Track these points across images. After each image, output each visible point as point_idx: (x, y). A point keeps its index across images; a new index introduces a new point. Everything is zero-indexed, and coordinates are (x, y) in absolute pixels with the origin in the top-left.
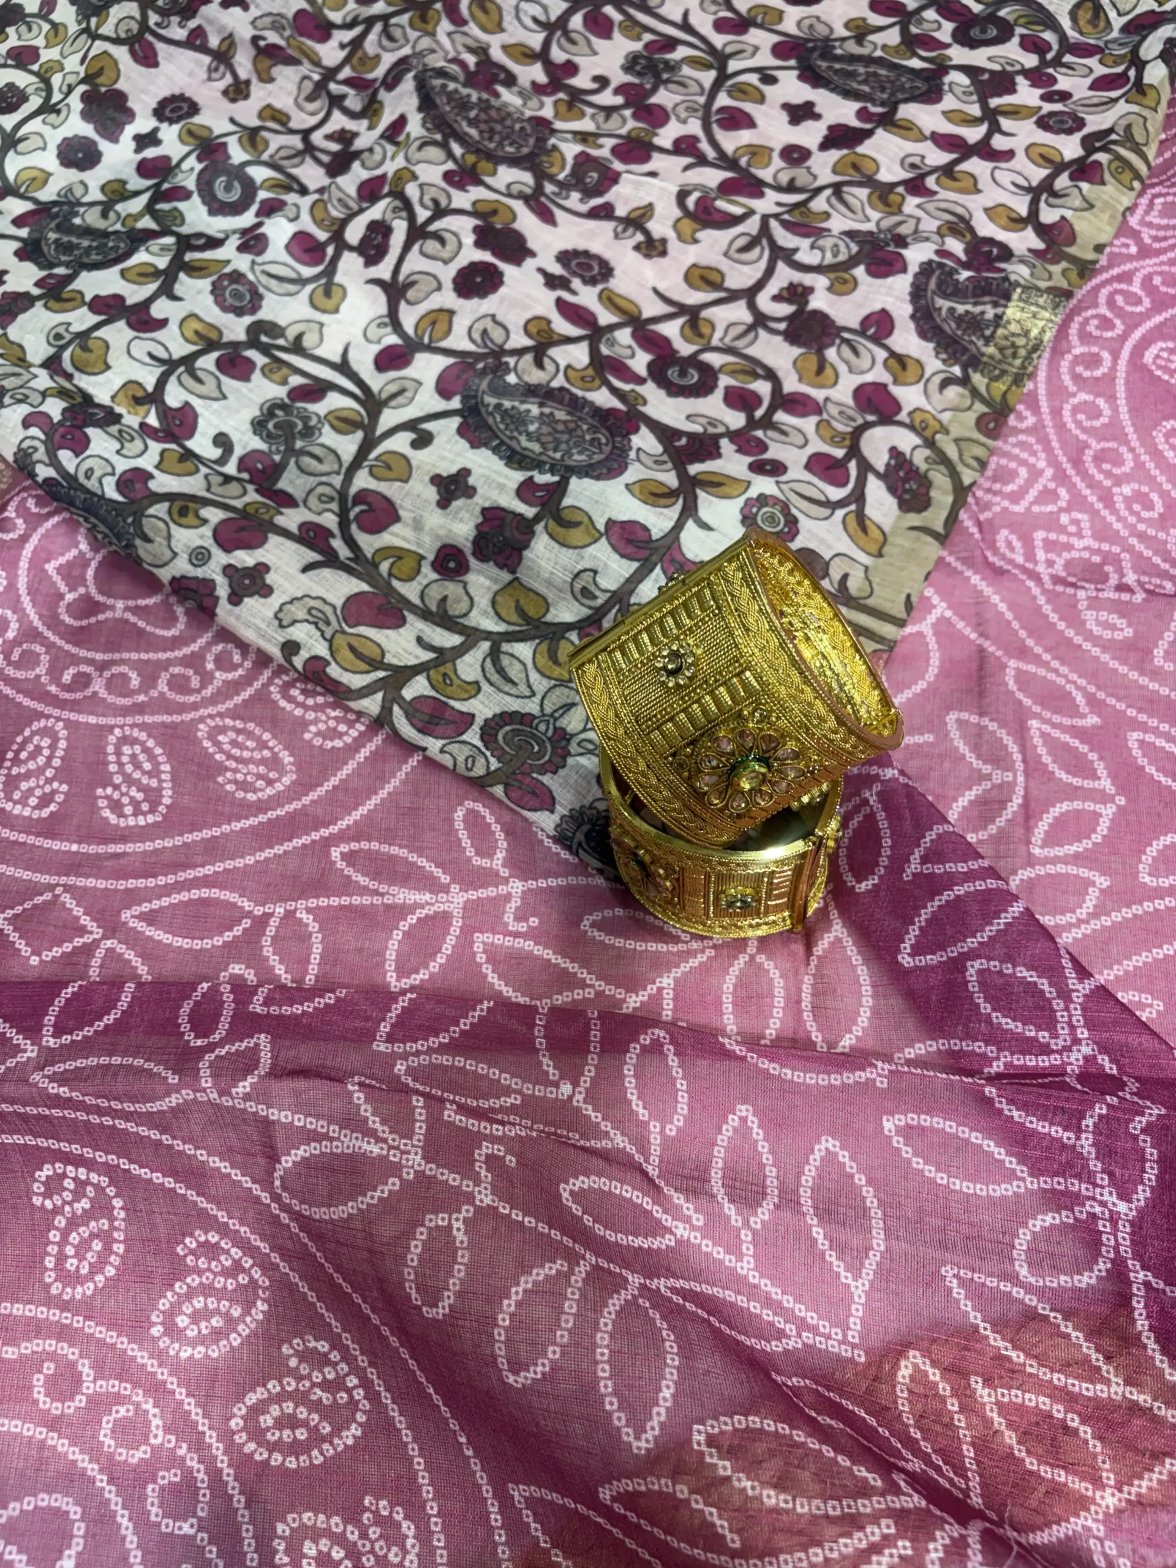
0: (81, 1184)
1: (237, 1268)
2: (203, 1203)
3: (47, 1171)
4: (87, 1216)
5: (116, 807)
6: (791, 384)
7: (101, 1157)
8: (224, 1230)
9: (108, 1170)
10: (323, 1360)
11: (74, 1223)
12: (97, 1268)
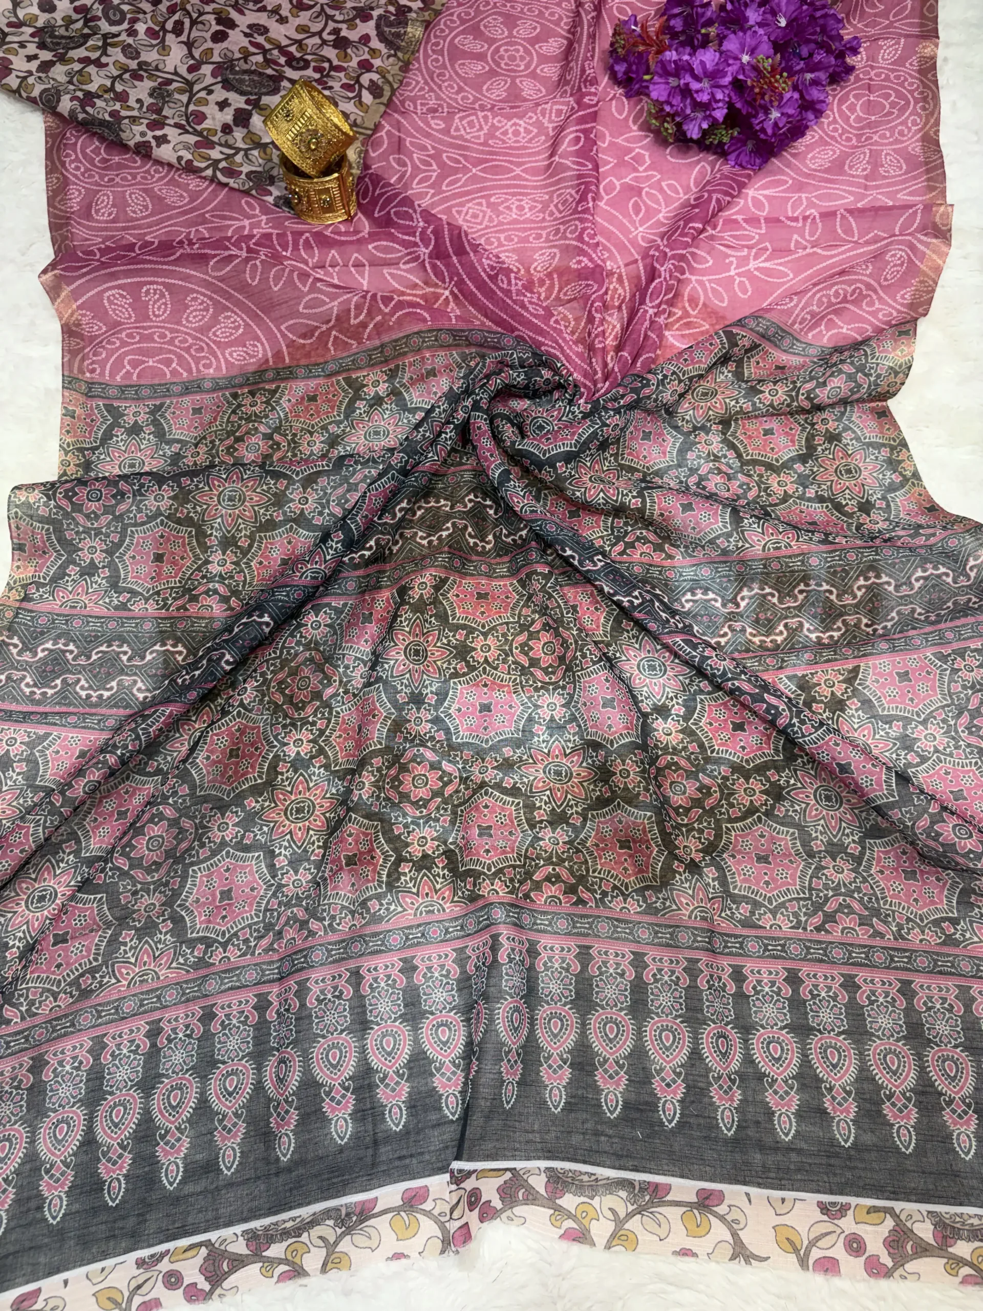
0: (155, 290)
1: (203, 302)
2: (190, 286)
3: (145, 289)
4: (158, 300)
5: (134, 212)
6: (336, 62)
7: (160, 280)
8: (198, 292)
9: (163, 284)
10: (229, 317)
11: (155, 303)
12: (164, 312)
